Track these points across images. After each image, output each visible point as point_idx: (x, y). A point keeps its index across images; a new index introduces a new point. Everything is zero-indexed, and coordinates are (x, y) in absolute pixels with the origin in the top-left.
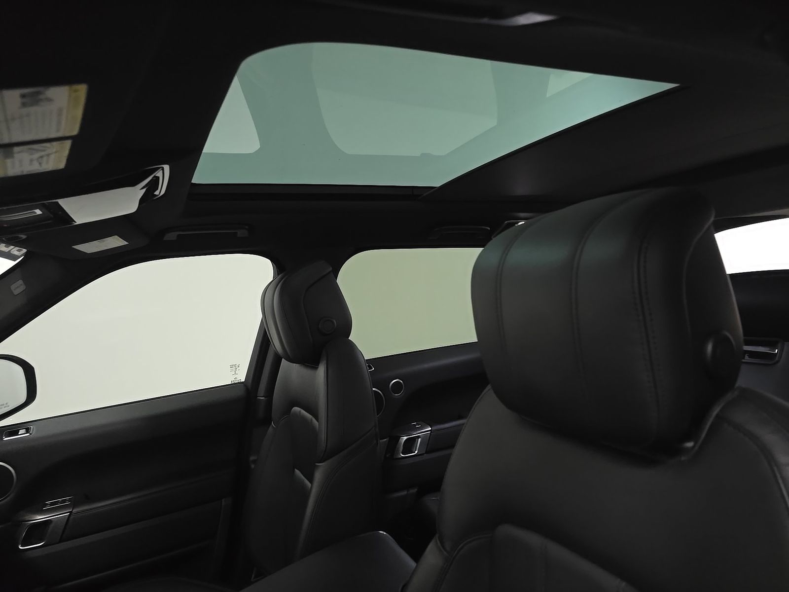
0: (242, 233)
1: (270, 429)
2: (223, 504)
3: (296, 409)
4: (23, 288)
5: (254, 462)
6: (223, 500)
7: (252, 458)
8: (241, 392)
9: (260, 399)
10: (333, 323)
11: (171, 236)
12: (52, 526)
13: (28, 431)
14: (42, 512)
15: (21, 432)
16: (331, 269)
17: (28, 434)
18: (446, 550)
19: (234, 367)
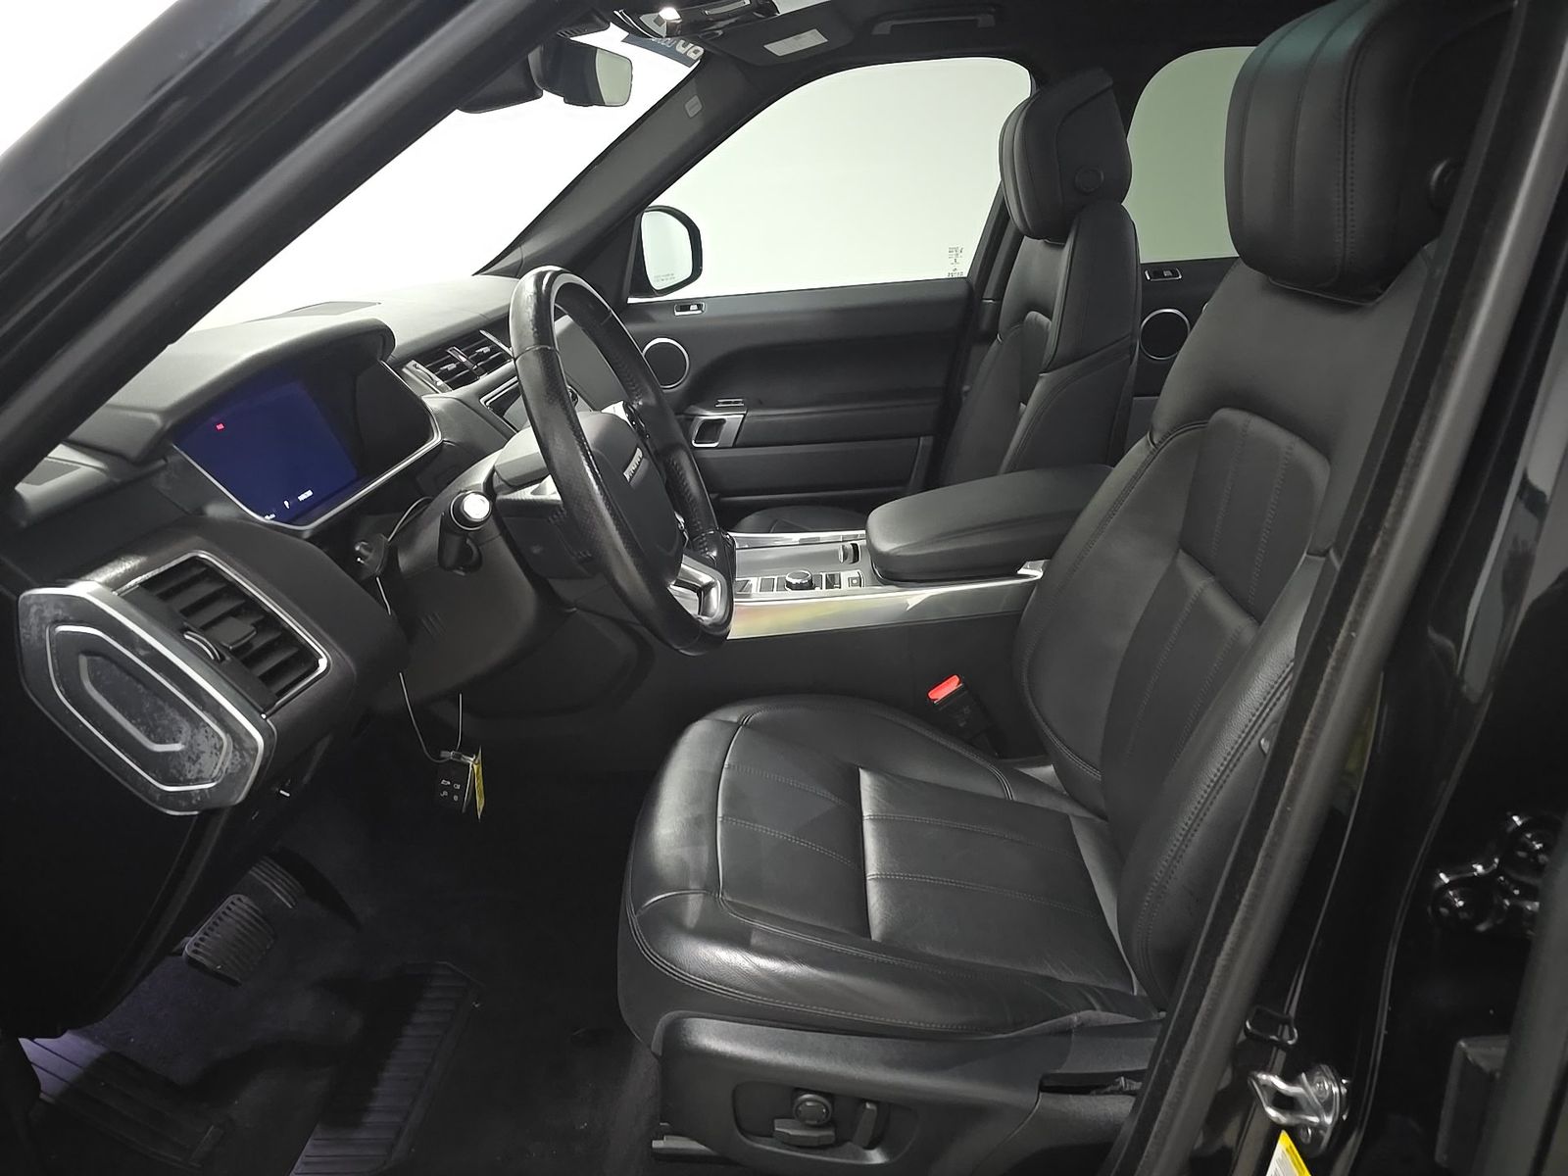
0: (985, 20)
1: (995, 344)
2: (921, 443)
3: (1033, 314)
4: (699, 107)
5: (966, 392)
6: (922, 438)
7: (966, 388)
8: (961, 291)
9: (986, 304)
10: (1100, 176)
11: (883, 28)
12: (725, 425)
13: (699, 307)
14: (713, 408)
15: (692, 307)
16: (1111, 83)
17: (700, 312)
18: (1153, 443)
19: (955, 252)
